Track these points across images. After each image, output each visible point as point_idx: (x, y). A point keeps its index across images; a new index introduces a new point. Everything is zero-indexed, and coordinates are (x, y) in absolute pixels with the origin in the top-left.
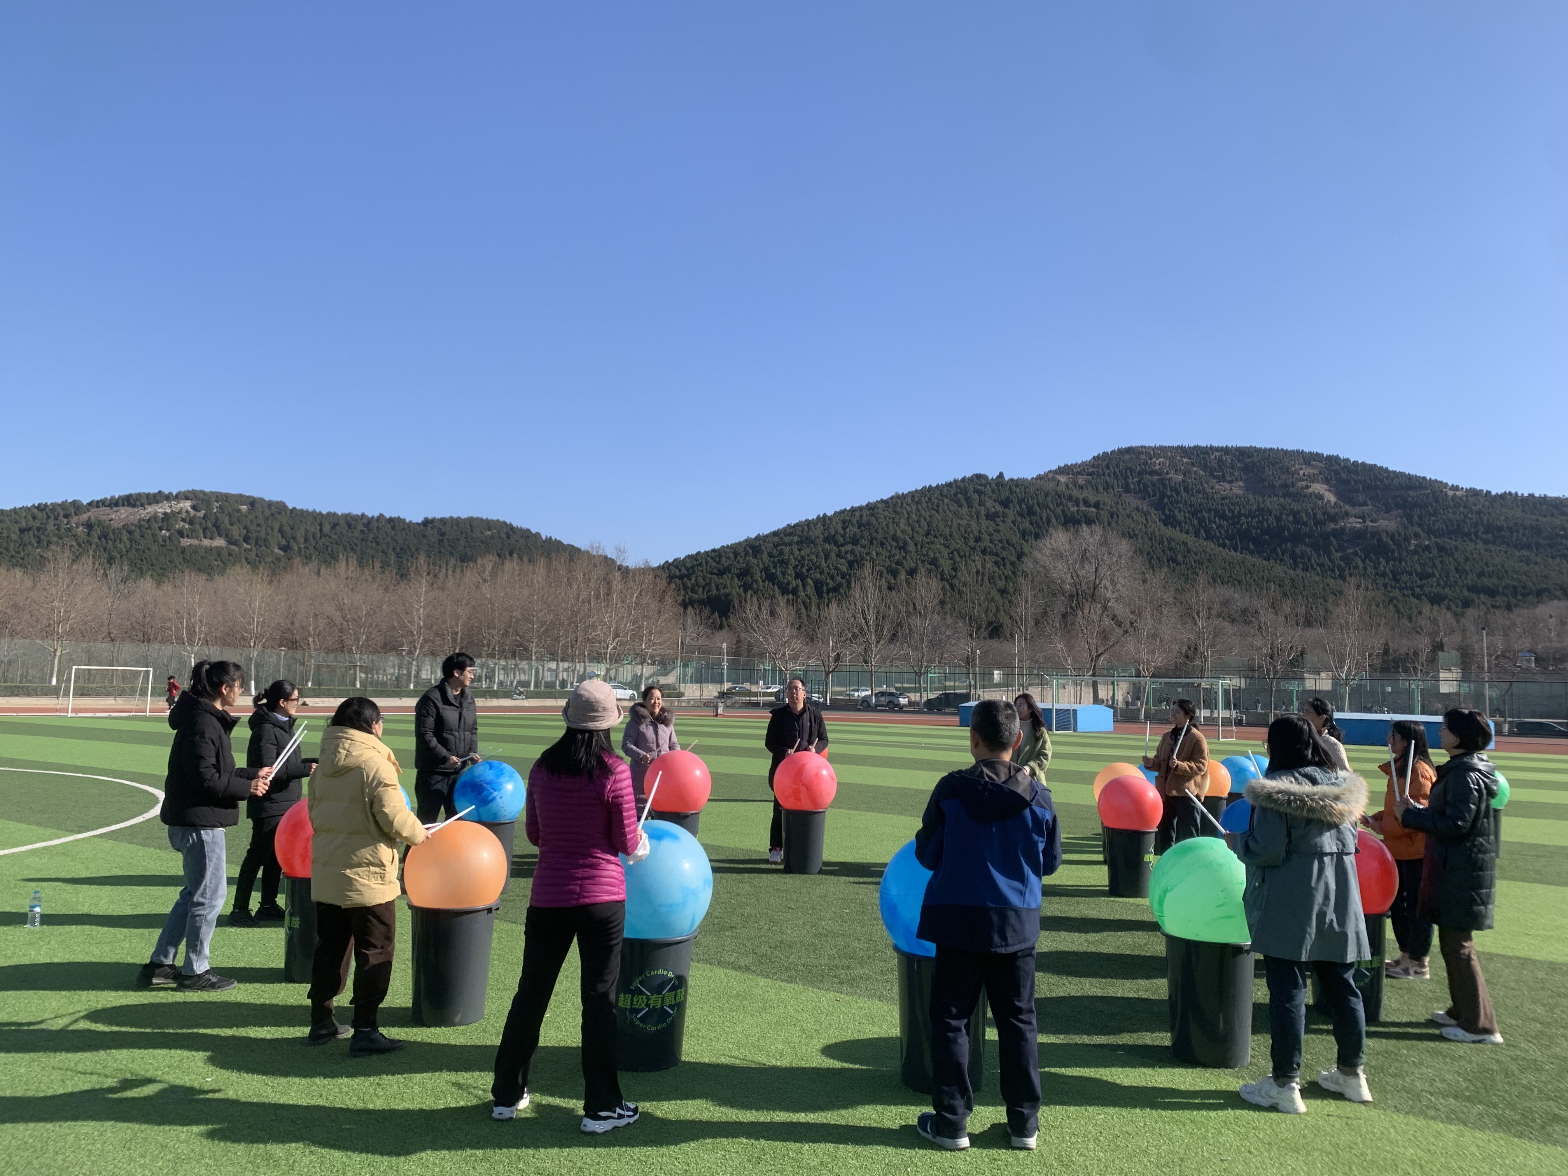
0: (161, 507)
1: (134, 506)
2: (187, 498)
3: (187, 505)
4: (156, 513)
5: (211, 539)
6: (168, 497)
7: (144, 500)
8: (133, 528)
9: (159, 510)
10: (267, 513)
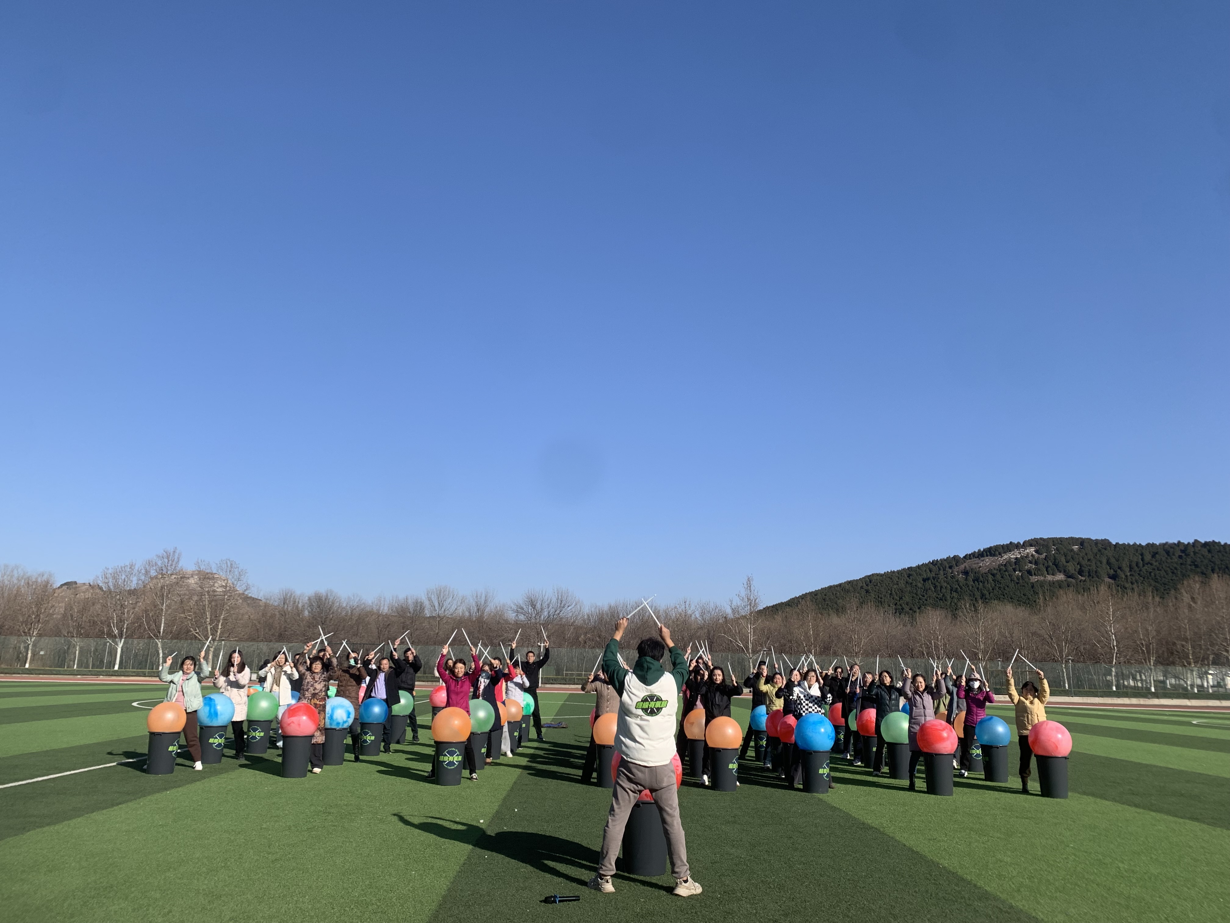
0: (1013, 554)
1: (994, 555)
2: (1031, 545)
3: (1032, 550)
4: (1010, 558)
5: (1053, 575)
6: (1017, 546)
7: (1001, 550)
8: (995, 572)
9: (1012, 557)
10: (1095, 550)
